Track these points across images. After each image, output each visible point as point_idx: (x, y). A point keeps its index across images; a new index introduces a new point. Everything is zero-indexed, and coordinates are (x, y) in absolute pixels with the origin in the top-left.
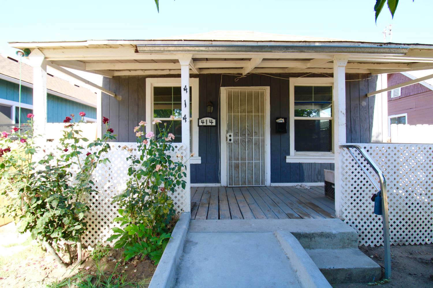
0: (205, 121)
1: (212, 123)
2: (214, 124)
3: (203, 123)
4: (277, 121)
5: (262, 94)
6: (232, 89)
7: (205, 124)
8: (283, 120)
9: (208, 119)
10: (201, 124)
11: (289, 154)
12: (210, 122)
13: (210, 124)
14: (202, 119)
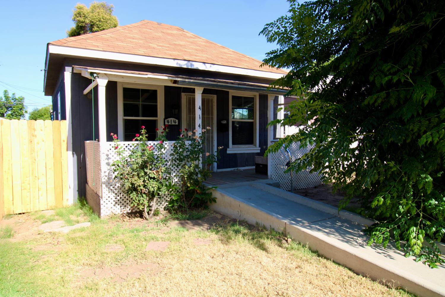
0: (170, 121)
1: (175, 122)
2: (177, 124)
3: (168, 122)
4: (222, 122)
5: (212, 100)
6: (190, 95)
7: (170, 124)
8: (226, 121)
9: (173, 119)
10: (166, 123)
11: (228, 147)
12: (174, 122)
13: (174, 124)
14: (168, 119)
